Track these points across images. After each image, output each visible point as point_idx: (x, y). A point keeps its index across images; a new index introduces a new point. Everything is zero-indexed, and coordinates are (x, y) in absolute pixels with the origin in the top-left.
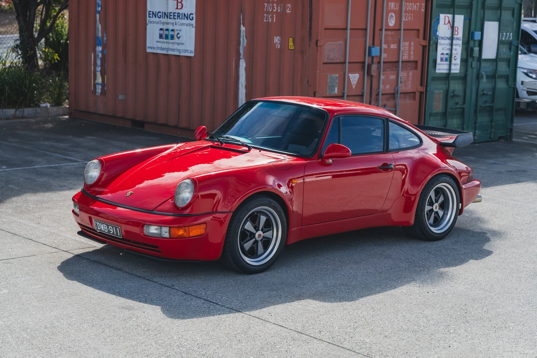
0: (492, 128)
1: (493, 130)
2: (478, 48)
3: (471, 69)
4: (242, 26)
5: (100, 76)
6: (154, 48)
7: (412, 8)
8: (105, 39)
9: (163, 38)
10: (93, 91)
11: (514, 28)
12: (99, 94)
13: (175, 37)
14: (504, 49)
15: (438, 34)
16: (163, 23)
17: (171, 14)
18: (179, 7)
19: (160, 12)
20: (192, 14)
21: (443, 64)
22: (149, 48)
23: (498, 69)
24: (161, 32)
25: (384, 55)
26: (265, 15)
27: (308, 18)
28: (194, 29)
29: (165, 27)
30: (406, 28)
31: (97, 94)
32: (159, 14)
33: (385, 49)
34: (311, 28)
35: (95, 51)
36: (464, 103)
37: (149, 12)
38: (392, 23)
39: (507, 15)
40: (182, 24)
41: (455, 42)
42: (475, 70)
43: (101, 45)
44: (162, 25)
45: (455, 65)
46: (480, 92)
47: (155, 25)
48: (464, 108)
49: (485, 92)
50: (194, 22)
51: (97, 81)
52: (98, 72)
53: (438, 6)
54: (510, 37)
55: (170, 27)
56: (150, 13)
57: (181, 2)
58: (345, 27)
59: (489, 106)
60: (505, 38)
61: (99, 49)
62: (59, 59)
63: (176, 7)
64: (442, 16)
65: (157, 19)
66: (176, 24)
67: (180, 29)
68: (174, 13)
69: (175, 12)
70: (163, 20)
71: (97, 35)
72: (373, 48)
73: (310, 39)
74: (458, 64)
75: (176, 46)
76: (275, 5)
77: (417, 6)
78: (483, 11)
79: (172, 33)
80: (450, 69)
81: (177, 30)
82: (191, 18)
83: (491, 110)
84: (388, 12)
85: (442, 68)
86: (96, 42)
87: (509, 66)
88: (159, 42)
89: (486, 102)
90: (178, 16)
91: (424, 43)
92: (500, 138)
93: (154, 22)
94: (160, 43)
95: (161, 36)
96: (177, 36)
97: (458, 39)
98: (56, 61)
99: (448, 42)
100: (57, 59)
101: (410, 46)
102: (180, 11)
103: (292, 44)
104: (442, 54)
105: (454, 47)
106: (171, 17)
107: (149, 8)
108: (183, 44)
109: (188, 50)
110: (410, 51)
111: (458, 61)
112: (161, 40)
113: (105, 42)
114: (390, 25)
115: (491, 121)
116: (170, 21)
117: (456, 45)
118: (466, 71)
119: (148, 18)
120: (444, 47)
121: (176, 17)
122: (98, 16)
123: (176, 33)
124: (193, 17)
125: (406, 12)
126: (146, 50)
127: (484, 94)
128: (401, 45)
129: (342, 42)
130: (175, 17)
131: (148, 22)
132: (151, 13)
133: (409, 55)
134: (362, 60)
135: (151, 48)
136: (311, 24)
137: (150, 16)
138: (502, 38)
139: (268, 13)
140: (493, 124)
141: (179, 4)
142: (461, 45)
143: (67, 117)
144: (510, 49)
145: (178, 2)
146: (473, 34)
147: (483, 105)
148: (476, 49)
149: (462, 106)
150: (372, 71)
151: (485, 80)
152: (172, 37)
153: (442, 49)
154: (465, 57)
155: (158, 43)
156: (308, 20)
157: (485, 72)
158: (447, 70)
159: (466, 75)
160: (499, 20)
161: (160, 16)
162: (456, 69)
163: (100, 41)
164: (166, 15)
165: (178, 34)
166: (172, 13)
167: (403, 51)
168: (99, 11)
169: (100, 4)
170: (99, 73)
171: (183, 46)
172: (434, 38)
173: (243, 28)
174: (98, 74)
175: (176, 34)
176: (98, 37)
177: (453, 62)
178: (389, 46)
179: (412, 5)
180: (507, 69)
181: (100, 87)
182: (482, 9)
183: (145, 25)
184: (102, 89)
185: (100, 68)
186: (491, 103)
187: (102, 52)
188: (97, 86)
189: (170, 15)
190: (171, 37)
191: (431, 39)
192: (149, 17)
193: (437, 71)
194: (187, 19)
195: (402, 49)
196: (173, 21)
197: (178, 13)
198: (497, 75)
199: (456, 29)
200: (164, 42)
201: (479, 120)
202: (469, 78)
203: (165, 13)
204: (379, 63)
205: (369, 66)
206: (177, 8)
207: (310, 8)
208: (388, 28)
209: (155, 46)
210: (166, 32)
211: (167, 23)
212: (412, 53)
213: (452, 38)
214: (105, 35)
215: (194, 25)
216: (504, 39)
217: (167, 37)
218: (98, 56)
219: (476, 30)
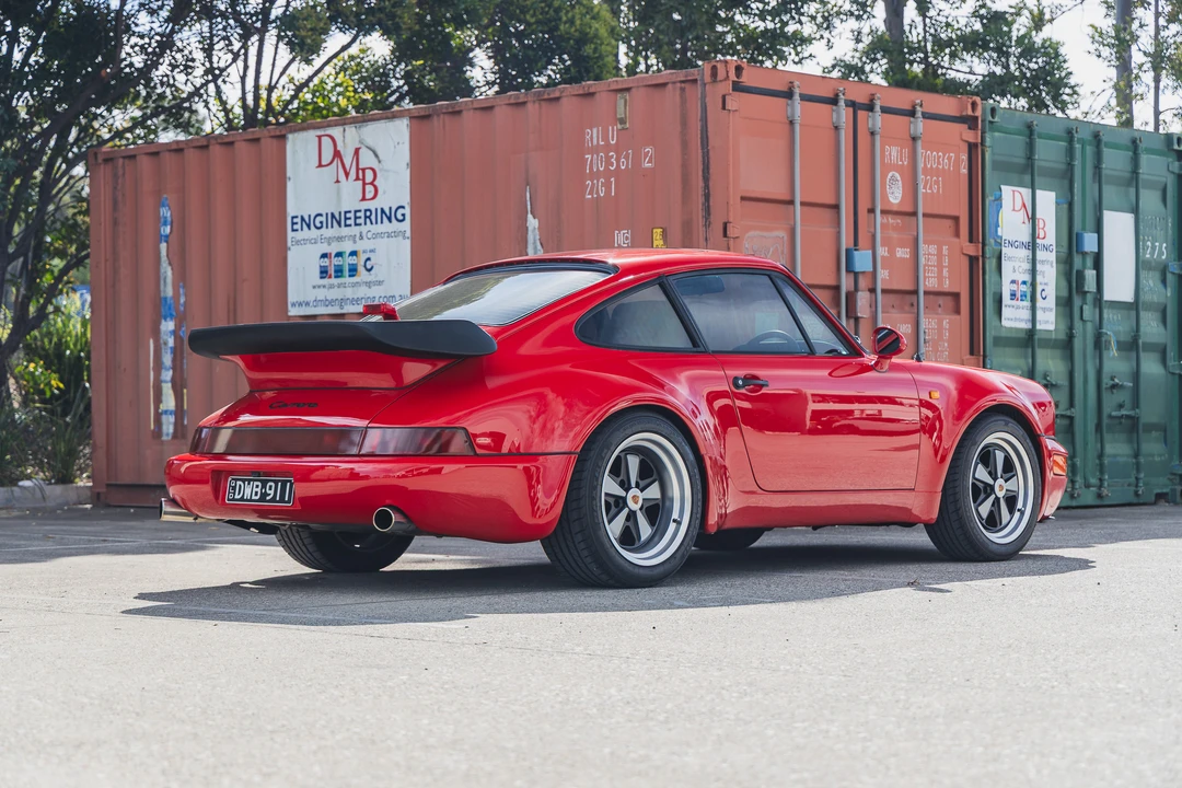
0: (1138, 470)
1: (1142, 475)
2: (1095, 272)
3: (1081, 323)
4: (530, 216)
5: (171, 392)
6: (307, 304)
7: (939, 163)
8: (182, 300)
9: (330, 277)
10: (153, 432)
11: (1170, 232)
12: (170, 438)
13: (361, 269)
14: (1151, 281)
15: (999, 234)
16: (329, 241)
17: (348, 215)
18: (368, 196)
19: (321, 215)
20: (403, 207)
21: (1018, 307)
22: (293, 305)
23: (1142, 329)
24: (326, 262)
25: (882, 274)
26: (589, 182)
27: (700, 173)
28: (408, 243)
29: (333, 249)
30: (929, 211)
31: (164, 438)
32: (319, 219)
33: (883, 257)
34: (707, 196)
35: (156, 333)
36: (1072, 404)
37: (293, 218)
38: (895, 196)
39: (1150, 200)
40: (376, 236)
41: (1040, 255)
42: (1089, 326)
43: (171, 316)
44: (326, 244)
45: (1044, 310)
46: (1106, 382)
47: (309, 246)
48: (1071, 418)
49: (1116, 381)
50: (406, 226)
51: (162, 407)
52: (166, 382)
53: (997, 165)
54: (1161, 253)
55: (347, 247)
56: (295, 220)
57: (372, 183)
58: (787, 198)
59: (1128, 417)
60: (1152, 254)
61: (168, 326)
62: (61, 386)
63: (361, 197)
64: (1007, 190)
65: (314, 233)
66: (361, 238)
67: (372, 248)
68: (356, 212)
69: (358, 209)
70: (327, 232)
71: (162, 295)
72: (856, 252)
73: (707, 224)
74: (1051, 310)
75: (363, 292)
76: (611, 154)
77: (949, 159)
78: (1097, 186)
79: (353, 260)
80: (1034, 320)
81: (364, 252)
82: (400, 217)
83: (1132, 427)
84: (887, 168)
85: (1014, 317)
86: (160, 309)
87: (1164, 321)
88: (319, 287)
89: (1121, 406)
90: (366, 217)
91: (971, 250)
92: (1160, 497)
93: (305, 241)
94: (322, 289)
95: (324, 273)
96: (365, 266)
97: (1046, 248)
98: (56, 392)
99: (1025, 253)
100: (58, 388)
101: (940, 255)
102: (372, 205)
103: (661, 242)
104: (1013, 282)
105: (1039, 267)
106: (348, 222)
107: (292, 210)
108: (380, 283)
109: (393, 297)
110: (940, 267)
111: (1051, 302)
112: (326, 281)
113: (182, 309)
114: (891, 199)
115: (1136, 455)
116: (345, 231)
117: (1043, 262)
118: (1071, 328)
119: (290, 234)
120: (1017, 264)
121: (361, 221)
122: (163, 246)
123: (363, 258)
124: (403, 215)
125: (925, 170)
126: (286, 310)
127: (1114, 386)
128: (921, 252)
129: (782, 234)
130: (358, 221)
131: (289, 244)
132: (298, 220)
133: (940, 277)
134: (831, 281)
135: (300, 304)
136: (707, 186)
137: (295, 227)
138: (1144, 254)
139: (595, 175)
140: (1142, 460)
141: (370, 189)
142: (1054, 264)
143: (88, 506)
144: (1164, 282)
145: (364, 184)
146: (1079, 238)
147: (1114, 414)
148: (1090, 274)
149: (1068, 413)
150: (858, 309)
151: (1114, 352)
152: (353, 271)
153: (1014, 268)
154: (1065, 293)
155: (317, 290)
156: (701, 178)
157: (1114, 333)
158: (1026, 321)
159: (1071, 337)
160: (1135, 210)
161: (321, 222)
162: (1048, 320)
163: (170, 308)
164: (337, 219)
165: (369, 259)
166: (350, 212)
167: (925, 266)
168: (167, 236)
169: (169, 219)
170: (170, 385)
171: (381, 287)
172: (992, 241)
173: (532, 223)
174: (167, 389)
175: (362, 263)
176: (166, 298)
177: (1040, 303)
178: (892, 251)
179: (939, 157)
180: (1162, 329)
181: (172, 419)
182: (1094, 182)
183: (284, 249)
184: (178, 424)
185: (171, 372)
186: (1133, 409)
187: (174, 333)
188: (164, 418)
189: (346, 219)
190: (350, 270)
191: (987, 242)
192: (293, 230)
193: (1005, 323)
194: (390, 221)
195: (922, 261)
196: (355, 230)
197: (366, 211)
198: (1140, 341)
199: (1041, 226)
200: (332, 287)
201: (1109, 449)
202: (1077, 343)
203: (332, 214)
204: (873, 290)
205: (851, 297)
206: (364, 199)
207: (703, 149)
208: (887, 208)
209: (311, 298)
210: (336, 261)
211: (340, 239)
212: (945, 271)
213: (1033, 246)
214: (181, 291)
215: (408, 234)
216: (1148, 256)
217: (339, 272)
218: (165, 344)
219: (1084, 229)
